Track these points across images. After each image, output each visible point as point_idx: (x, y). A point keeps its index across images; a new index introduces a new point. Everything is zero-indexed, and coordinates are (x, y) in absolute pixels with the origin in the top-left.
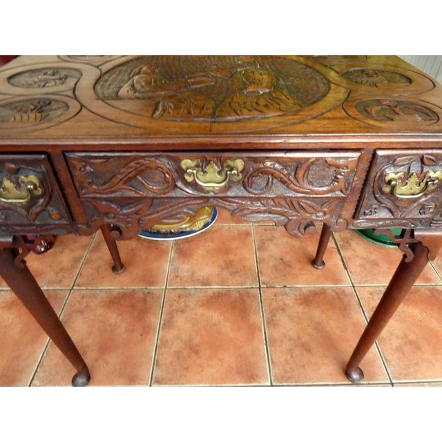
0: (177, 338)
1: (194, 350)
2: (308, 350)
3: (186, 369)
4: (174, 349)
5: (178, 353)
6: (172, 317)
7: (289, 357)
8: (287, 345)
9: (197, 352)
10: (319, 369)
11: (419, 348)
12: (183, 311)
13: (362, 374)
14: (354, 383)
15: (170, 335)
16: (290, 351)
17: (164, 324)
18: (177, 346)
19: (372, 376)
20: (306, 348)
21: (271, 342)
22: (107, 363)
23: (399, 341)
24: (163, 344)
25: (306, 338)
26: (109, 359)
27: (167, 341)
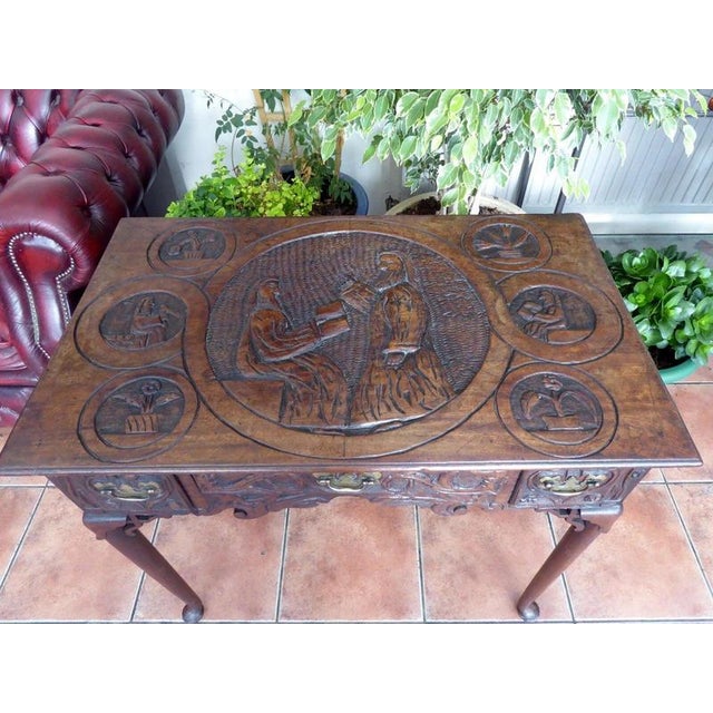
0: (308, 557)
1: (330, 574)
2: (474, 577)
3: (320, 599)
4: (304, 572)
5: (309, 578)
6: (300, 529)
7: (448, 586)
8: (447, 568)
9: (333, 578)
10: (486, 601)
11: (615, 575)
12: (314, 520)
13: (537, 609)
14: (526, 621)
15: (299, 553)
16: (450, 577)
17: (291, 539)
18: (307, 568)
19: (550, 611)
20: (470, 573)
21: (427, 565)
22: (221, 589)
23: (590, 565)
24: (291, 565)
25: (471, 560)
26: (224, 585)
27: (295, 562)
